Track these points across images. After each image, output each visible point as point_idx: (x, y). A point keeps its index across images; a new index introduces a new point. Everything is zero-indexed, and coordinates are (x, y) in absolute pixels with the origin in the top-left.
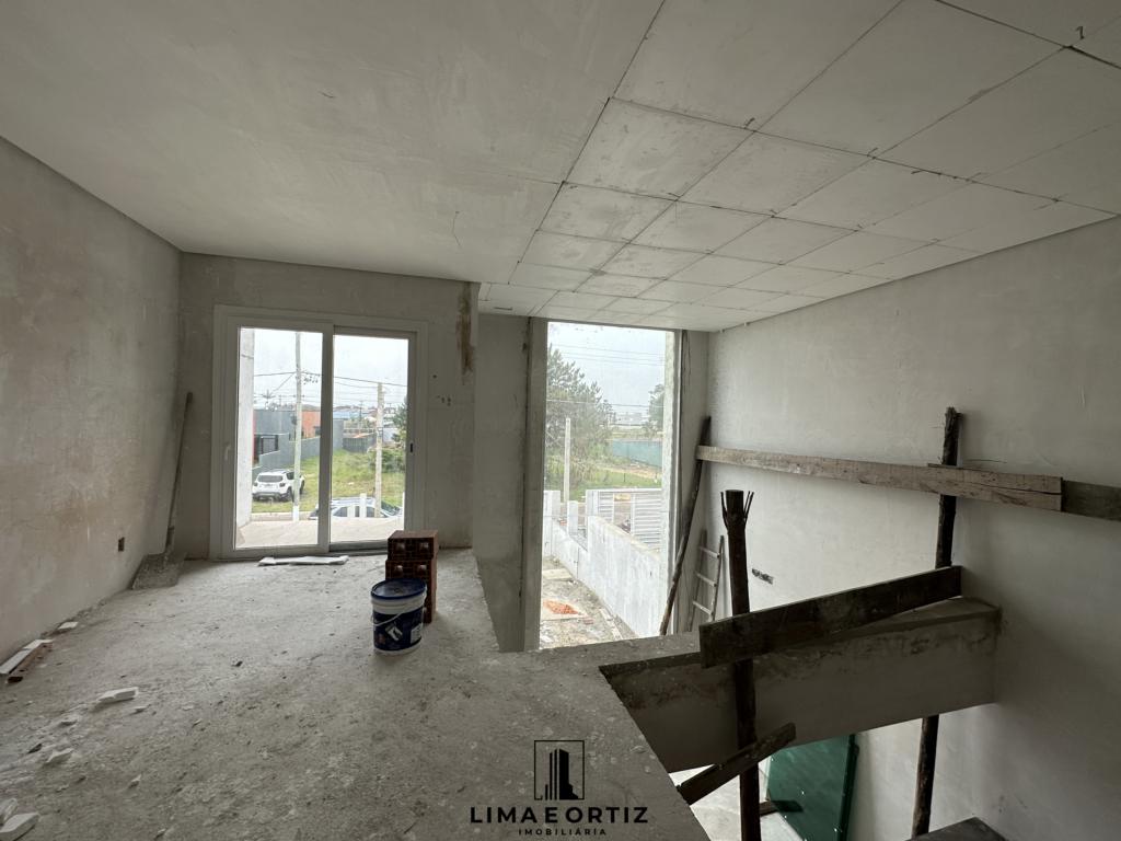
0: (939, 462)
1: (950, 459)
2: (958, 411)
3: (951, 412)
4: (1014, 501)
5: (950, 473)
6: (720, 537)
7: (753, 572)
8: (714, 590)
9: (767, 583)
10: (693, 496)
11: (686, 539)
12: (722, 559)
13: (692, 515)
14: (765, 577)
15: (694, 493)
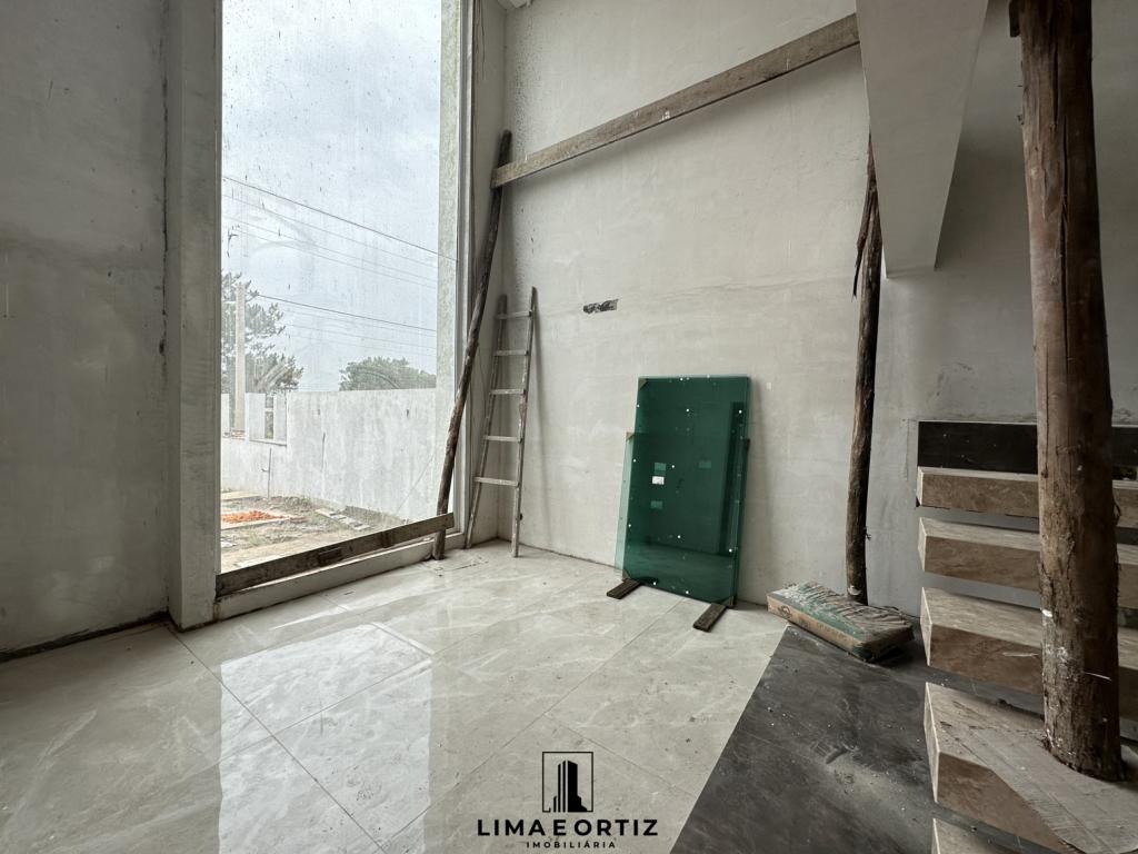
6: (531, 289)
7: (586, 309)
8: (525, 361)
9: (608, 313)
10: (491, 240)
11: (484, 296)
12: (534, 315)
13: (490, 263)
14: (606, 307)
15: (491, 235)
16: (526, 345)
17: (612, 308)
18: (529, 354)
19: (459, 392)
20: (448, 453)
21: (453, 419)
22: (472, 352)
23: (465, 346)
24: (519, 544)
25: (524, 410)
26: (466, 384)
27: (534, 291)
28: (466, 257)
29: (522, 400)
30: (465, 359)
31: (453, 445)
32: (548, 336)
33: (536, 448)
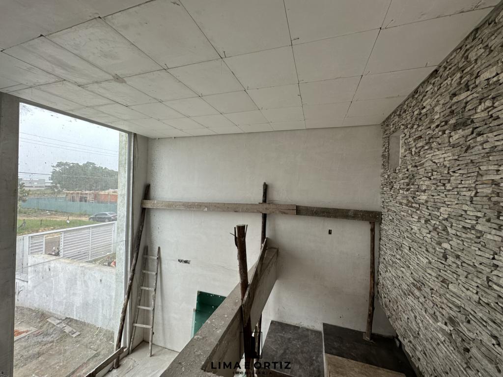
0: (262, 202)
1: (265, 201)
2: (267, 184)
3: (265, 183)
4: (285, 213)
5: (266, 206)
6: (157, 248)
7: (179, 260)
8: (155, 277)
9: (187, 264)
10: (141, 229)
11: (138, 254)
12: (159, 258)
13: (140, 240)
14: (186, 262)
15: (141, 227)
16: (156, 270)
17: (189, 263)
18: (157, 274)
19: (126, 296)
20: (121, 323)
21: (123, 309)
22: (132, 279)
23: (129, 277)
24: (152, 344)
25: (154, 297)
26: (129, 293)
27: (159, 248)
28: (130, 239)
29: (154, 293)
30: (129, 282)
31: (123, 320)
32: (164, 266)
33: (160, 308)
